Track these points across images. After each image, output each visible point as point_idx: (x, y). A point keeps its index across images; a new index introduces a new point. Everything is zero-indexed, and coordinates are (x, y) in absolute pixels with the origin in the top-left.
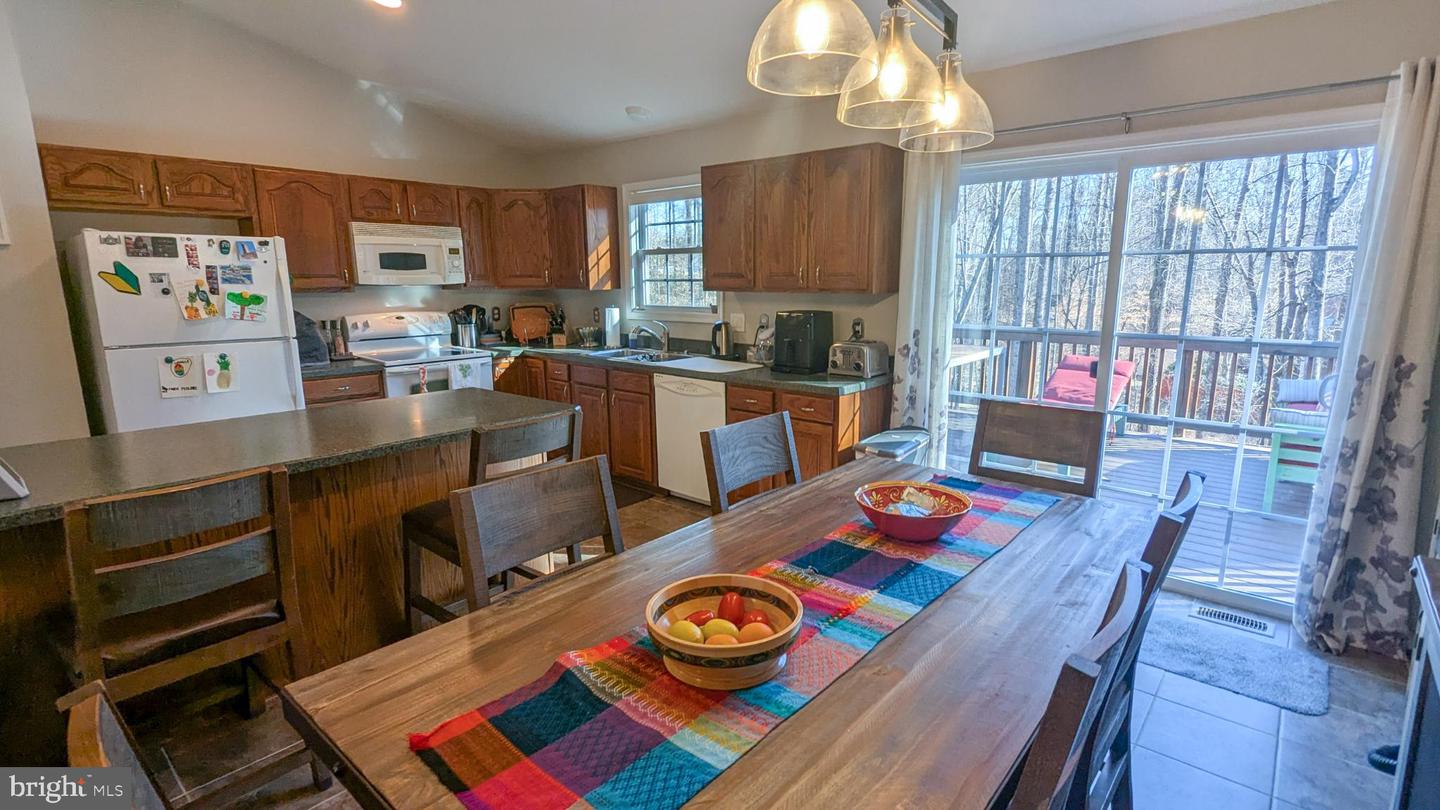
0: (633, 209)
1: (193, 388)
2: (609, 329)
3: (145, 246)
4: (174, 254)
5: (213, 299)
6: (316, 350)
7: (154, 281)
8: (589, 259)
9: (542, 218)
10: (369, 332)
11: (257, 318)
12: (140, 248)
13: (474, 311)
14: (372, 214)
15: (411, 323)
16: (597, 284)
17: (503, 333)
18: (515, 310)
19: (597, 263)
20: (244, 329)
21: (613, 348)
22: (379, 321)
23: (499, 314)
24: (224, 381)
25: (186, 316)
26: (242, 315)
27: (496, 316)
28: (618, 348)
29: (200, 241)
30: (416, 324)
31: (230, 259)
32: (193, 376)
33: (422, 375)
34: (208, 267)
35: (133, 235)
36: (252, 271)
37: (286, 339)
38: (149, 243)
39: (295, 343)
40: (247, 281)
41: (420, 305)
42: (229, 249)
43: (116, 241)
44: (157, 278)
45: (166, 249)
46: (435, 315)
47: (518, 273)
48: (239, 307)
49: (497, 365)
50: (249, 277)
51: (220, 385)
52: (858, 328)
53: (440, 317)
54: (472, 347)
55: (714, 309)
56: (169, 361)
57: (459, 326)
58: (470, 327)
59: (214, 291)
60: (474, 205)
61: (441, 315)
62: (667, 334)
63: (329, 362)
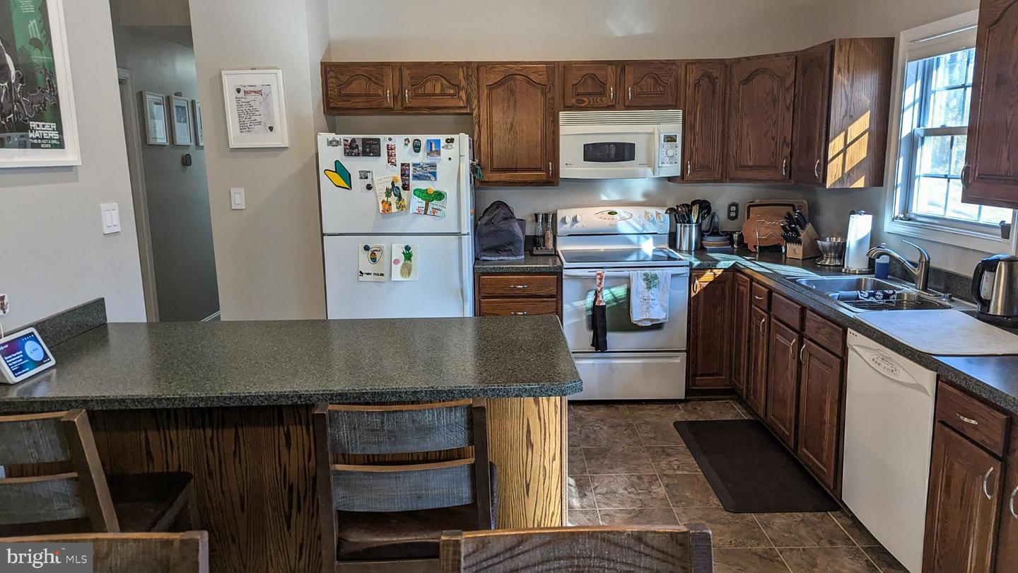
1: (382, 275)
2: (852, 241)
3: (357, 147)
4: (378, 154)
5: (404, 194)
6: (511, 244)
7: (361, 178)
8: (831, 145)
9: (787, 89)
10: (578, 228)
11: (439, 213)
12: (353, 149)
13: (695, 208)
14: (584, 102)
15: (624, 219)
16: (841, 180)
17: (735, 236)
18: (751, 208)
19: (844, 151)
20: (426, 224)
21: (854, 273)
22: (590, 217)
23: (737, 211)
24: (407, 270)
25: (381, 209)
26: (426, 210)
27: (733, 214)
28: (861, 274)
29: (398, 140)
30: (628, 221)
31: (421, 158)
32: (382, 266)
33: (598, 281)
34: (402, 165)
35: (349, 137)
36: (437, 168)
37: (459, 234)
38: (359, 143)
39: (468, 242)
40: (433, 178)
41: (639, 198)
42: (420, 147)
43: (338, 143)
44: (364, 175)
45: (371, 149)
46: (652, 211)
47: (750, 164)
48: (424, 202)
49: (699, 277)
50: (434, 174)
51: (402, 274)
53: (658, 214)
54: (689, 252)
55: (1005, 229)
56: (367, 248)
57: (679, 225)
58: (691, 227)
59: (406, 187)
60: (705, 82)
61: (659, 211)
62: (928, 263)
63: (523, 257)
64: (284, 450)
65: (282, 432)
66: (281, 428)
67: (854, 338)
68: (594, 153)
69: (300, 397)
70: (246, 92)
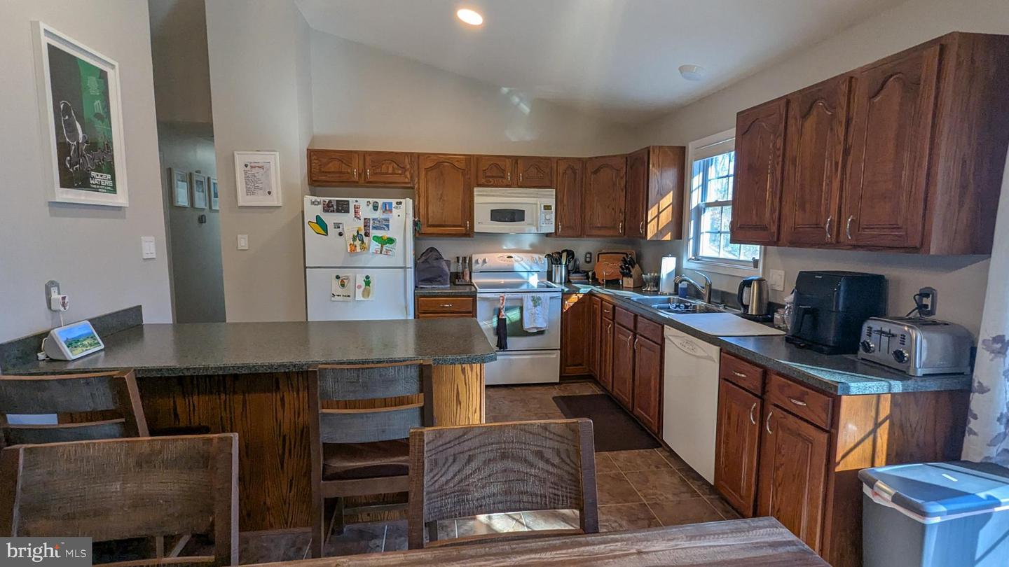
0: (697, 165)
1: (349, 296)
2: (664, 274)
3: (332, 206)
4: (347, 211)
5: (366, 239)
6: (440, 276)
7: (335, 228)
8: (650, 212)
9: (622, 178)
10: (486, 267)
11: (390, 253)
12: (330, 207)
13: (564, 255)
14: (490, 182)
15: (517, 261)
16: (656, 235)
17: (590, 274)
18: (600, 255)
19: (658, 216)
20: (381, 260)
21: (666, 295)
22: (495, 259)
23: (591, 258)
24: (366, 293)
25: (349, 250)
26: (381, 250)
27: (588, 260)
28: (670, 295)
29: (362, 202)
30: (521, 262)
31: (379, 214)
32: (349, 290)
33: (501, 301)
34: (365, 219)
35: (327, 199)
36: (390, 221)
37: (405, 268)
38: (334, 203)
39: (411, 273)
40: (386, 229)
41: (527, 248)
42: (377, 207)
43: (319, 203)
44: (337, 226)
45: (343, 208)
46: (536, 256)
47: (599, 225)
48: (380, 245)
49: (567, 299)
50: (388, 226)
51: (363, 296)
52: (927, 301)
53: (540, 258)
54: (561, 283)
55: (756, 263)
56: (338, 277)
57: (554, 266)
58: (561, 268)
59: (367, 235)
60: (569, 172)
61: (541, 257)
62: (710, 285)
63: (449, 286)
64: (279, 408)
65: (278, 397)
66: (278, 395)
67: (669, 331)
68: (498, 215)
69: (295, 366)
70: (252, 167)
